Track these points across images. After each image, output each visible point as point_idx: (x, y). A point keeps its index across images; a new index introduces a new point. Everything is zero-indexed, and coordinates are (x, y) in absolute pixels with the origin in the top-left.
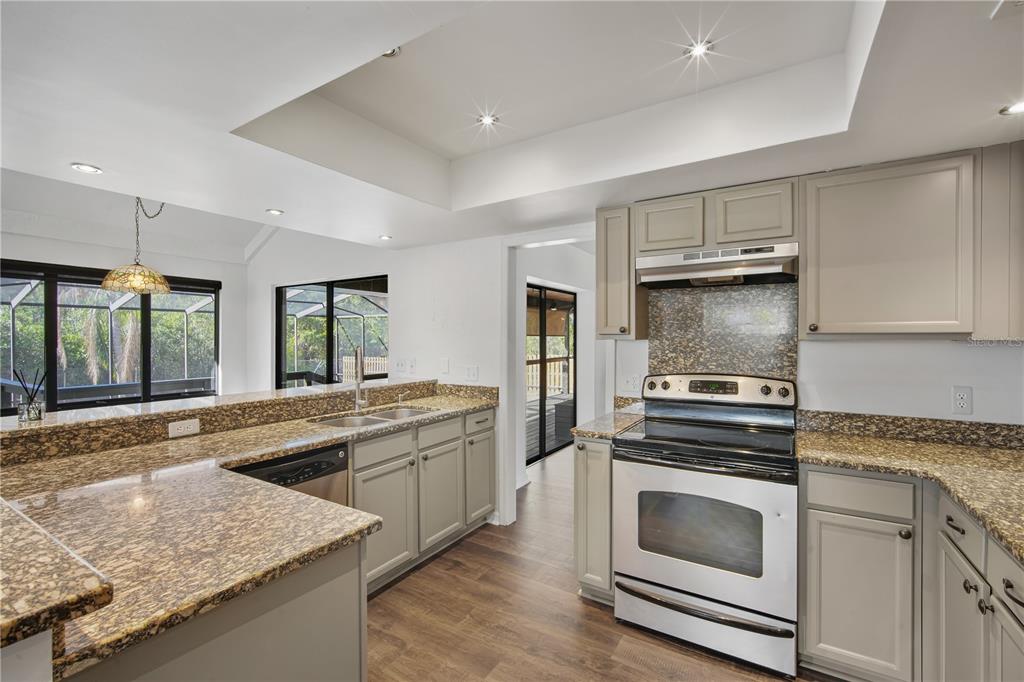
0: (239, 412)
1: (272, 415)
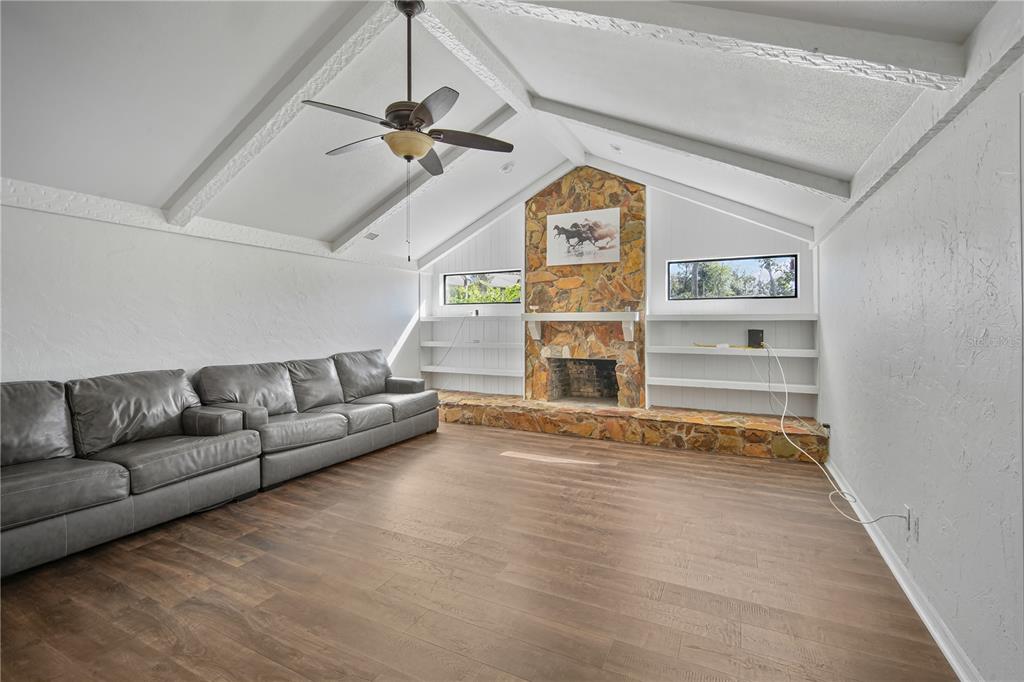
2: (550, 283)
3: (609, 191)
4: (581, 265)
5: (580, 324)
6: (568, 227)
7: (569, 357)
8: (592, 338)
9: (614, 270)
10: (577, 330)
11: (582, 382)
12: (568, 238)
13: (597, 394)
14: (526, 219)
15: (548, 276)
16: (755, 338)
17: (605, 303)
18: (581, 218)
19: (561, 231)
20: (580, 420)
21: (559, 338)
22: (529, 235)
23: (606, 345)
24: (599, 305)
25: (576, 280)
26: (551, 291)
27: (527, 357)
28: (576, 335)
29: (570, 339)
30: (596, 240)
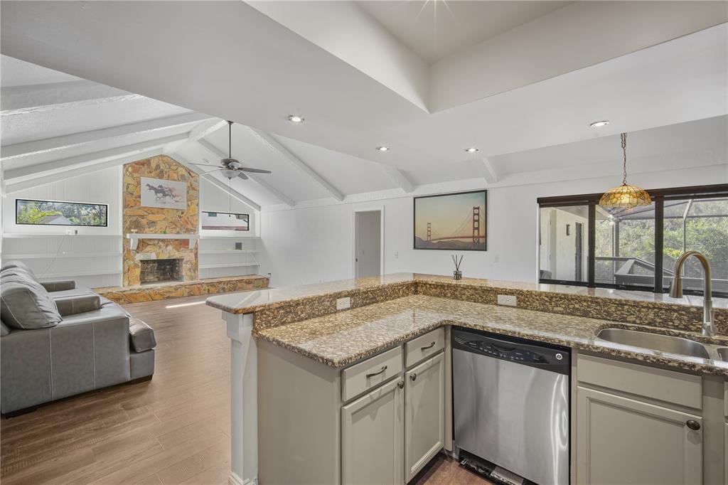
0: (547, 299)
1: (578, 309)
2: (143, 217)
3: (180, 173)
4: (163, 209)
5: (163, 241)
6: (156, 186)
7: (156, 259)
8: (170, 248)
9: (182, 213)
10: (161, 243)
11: (146, 274)
12: (156, 193)
13: (156, 279)
14: (124, 176)
15: (141, 213)
16: (239, 246)
17: (178, 229)
18: (164, 183)
19: (151, 188)
20: (176, 289)
21: (148, 248)
22: (127, 186)
23: (178, 251)
24: (174, 231)
25: (161, 217)
26: (144, 221)
27: (124, 261)
28: (160, 247)
29: (156, 249)
30: (174, 196)
